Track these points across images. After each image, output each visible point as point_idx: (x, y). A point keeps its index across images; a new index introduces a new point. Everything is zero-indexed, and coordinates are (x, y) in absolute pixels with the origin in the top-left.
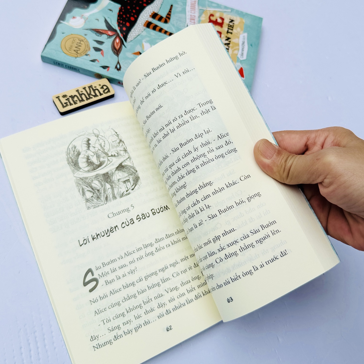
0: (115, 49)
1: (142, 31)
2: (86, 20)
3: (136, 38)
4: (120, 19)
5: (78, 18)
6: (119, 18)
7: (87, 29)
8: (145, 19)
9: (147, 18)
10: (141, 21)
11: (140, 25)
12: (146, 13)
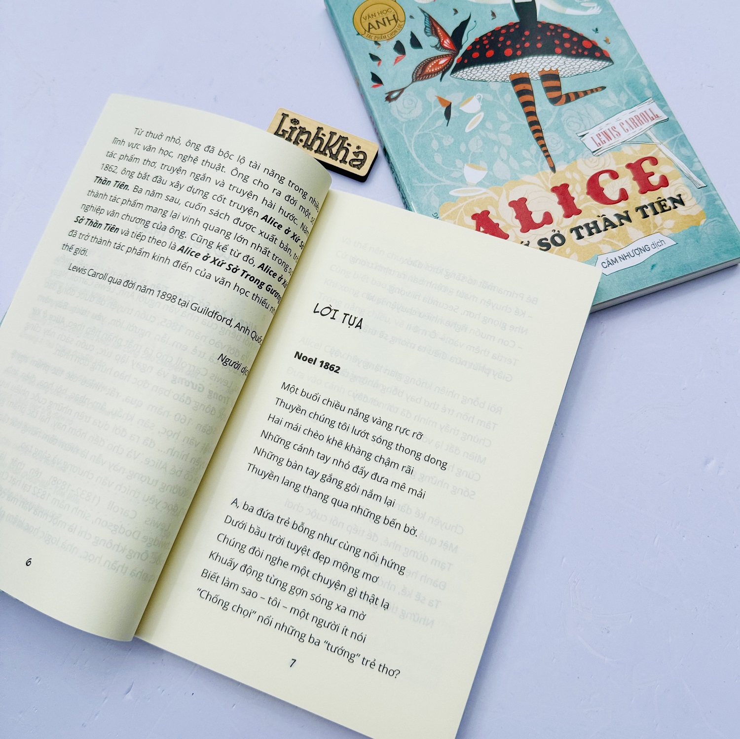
3: (474, 80)
4: (489, 37)
6: (489, 34)
8: (526, 69)
9: (535, 70)
10: (518, 65)
11: (508, 70)
12: (542, 61)
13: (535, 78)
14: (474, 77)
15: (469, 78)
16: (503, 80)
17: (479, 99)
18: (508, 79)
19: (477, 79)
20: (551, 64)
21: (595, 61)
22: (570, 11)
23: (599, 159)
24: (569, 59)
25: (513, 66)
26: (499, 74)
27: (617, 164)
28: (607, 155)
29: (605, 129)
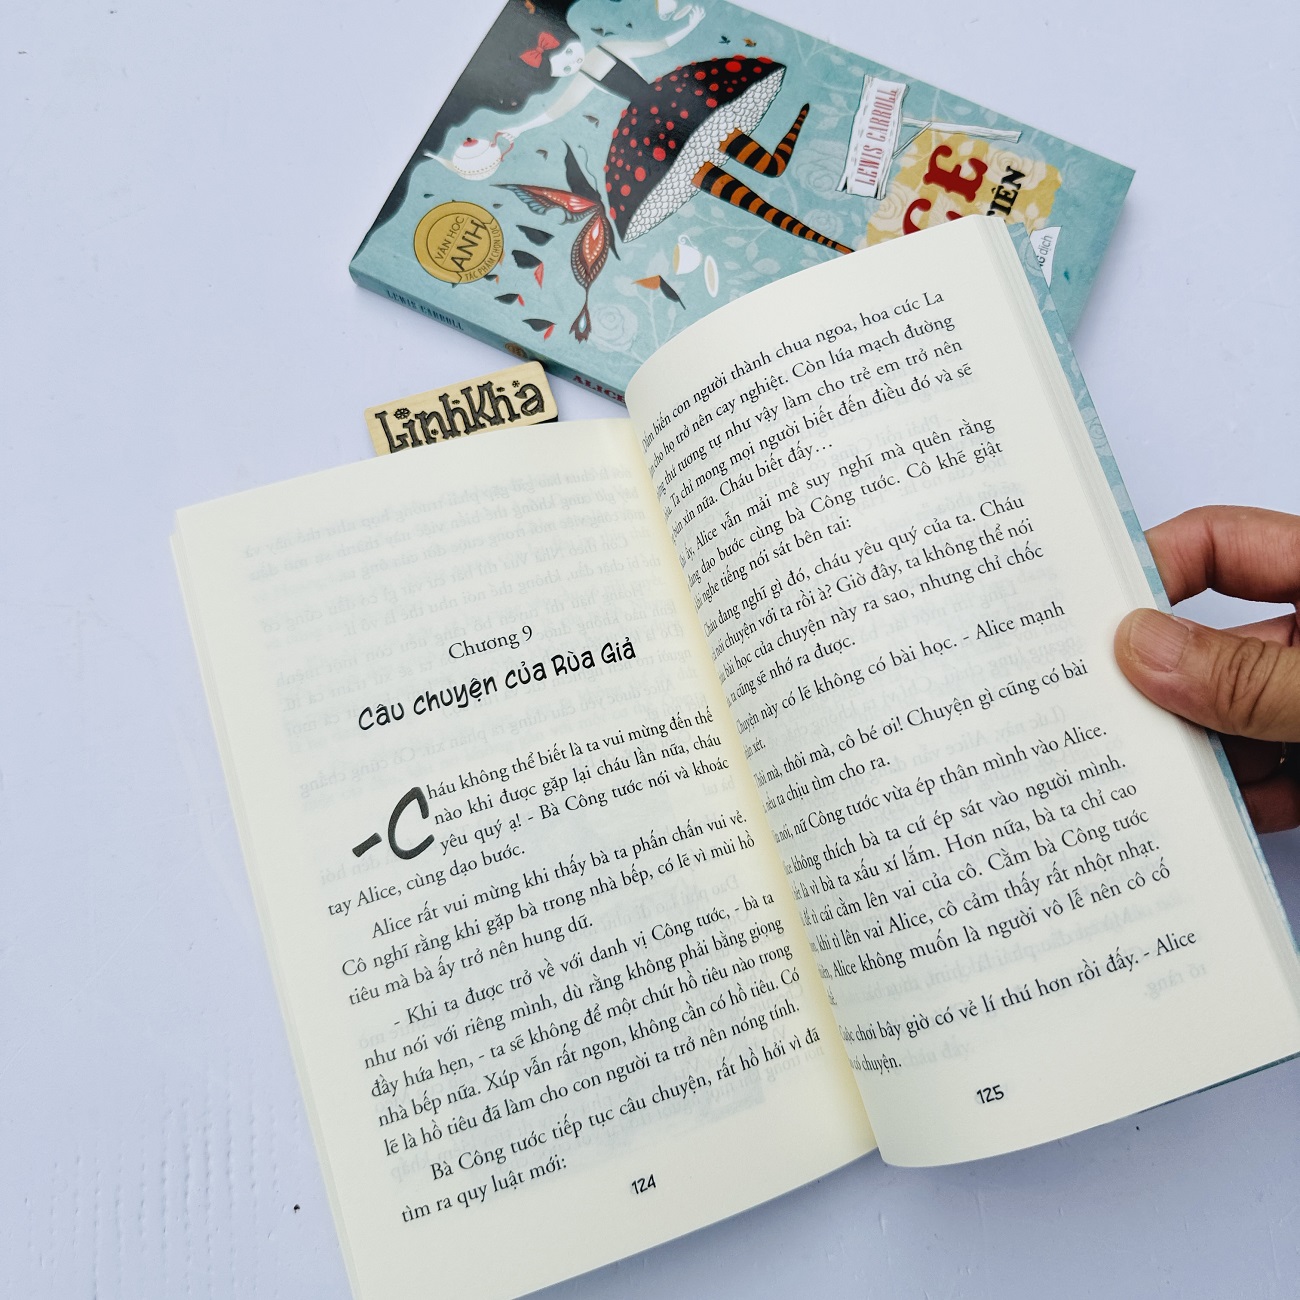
0: (583, 261)
1: (684, 200)
2: (508, 151)
3: (657, 224)
4: (617, 154)
5: (483, 143)
6: (614, 150)
7: (504, 186)
8: (701, 157)
9: (711, 151)
10: (687, 161)
11: (682, 176)
12: (709, 132)
13: (721, 160)
14: (653, 220)
15: (648, 226)
16: (689, 194)
17: (687, 243)
18: (694, 189)
19: (658, 220)
20: (723, 126)
21: (765, 81)
22: (672, 39)
23: (890, 200)
24: (734, 103)
25: (683, 167)
26: (677, 191)
27: (914, 189)
28: (893, 188)
29: (859, 157)
